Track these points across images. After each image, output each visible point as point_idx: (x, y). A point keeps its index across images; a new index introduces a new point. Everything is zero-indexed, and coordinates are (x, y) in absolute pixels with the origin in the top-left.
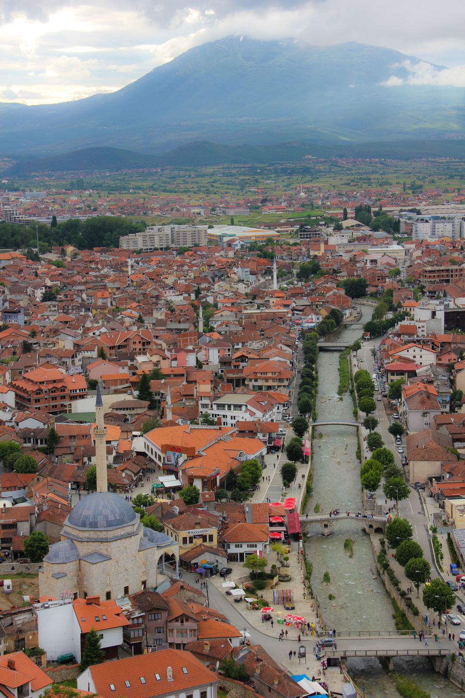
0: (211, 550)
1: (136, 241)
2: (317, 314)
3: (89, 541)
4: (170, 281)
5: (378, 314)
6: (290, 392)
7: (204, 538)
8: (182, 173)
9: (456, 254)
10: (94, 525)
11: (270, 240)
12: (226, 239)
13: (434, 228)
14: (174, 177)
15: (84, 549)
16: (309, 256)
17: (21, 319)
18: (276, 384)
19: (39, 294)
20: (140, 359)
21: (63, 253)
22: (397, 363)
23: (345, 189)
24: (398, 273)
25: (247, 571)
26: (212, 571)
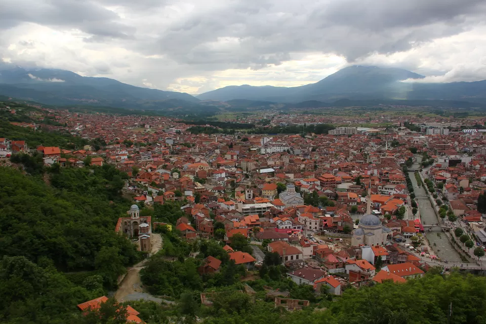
0: (399, 234)
1: (334, 132)
2: (403, 159)
3: (368, 229)
4: (351, 146)
5: (424, 159)
6: (404, 185)
7: (397, 230)
8: (339, 109)
9: (443, 140)
10: (369, 224)
11: (377, 132)
12: (363, 132)
13: (434, 131)
14: (336, 110)
15: (366, 231)
16: (392, 139)
17: (309, 157)
18: (400, 182)
19: (311, 149)
20: (353, 172)
21: (311, 135)
22: (438, 177)
23: (396, 116)
24: (426, 145)
25: (411, 241)
26: (400, 241)
